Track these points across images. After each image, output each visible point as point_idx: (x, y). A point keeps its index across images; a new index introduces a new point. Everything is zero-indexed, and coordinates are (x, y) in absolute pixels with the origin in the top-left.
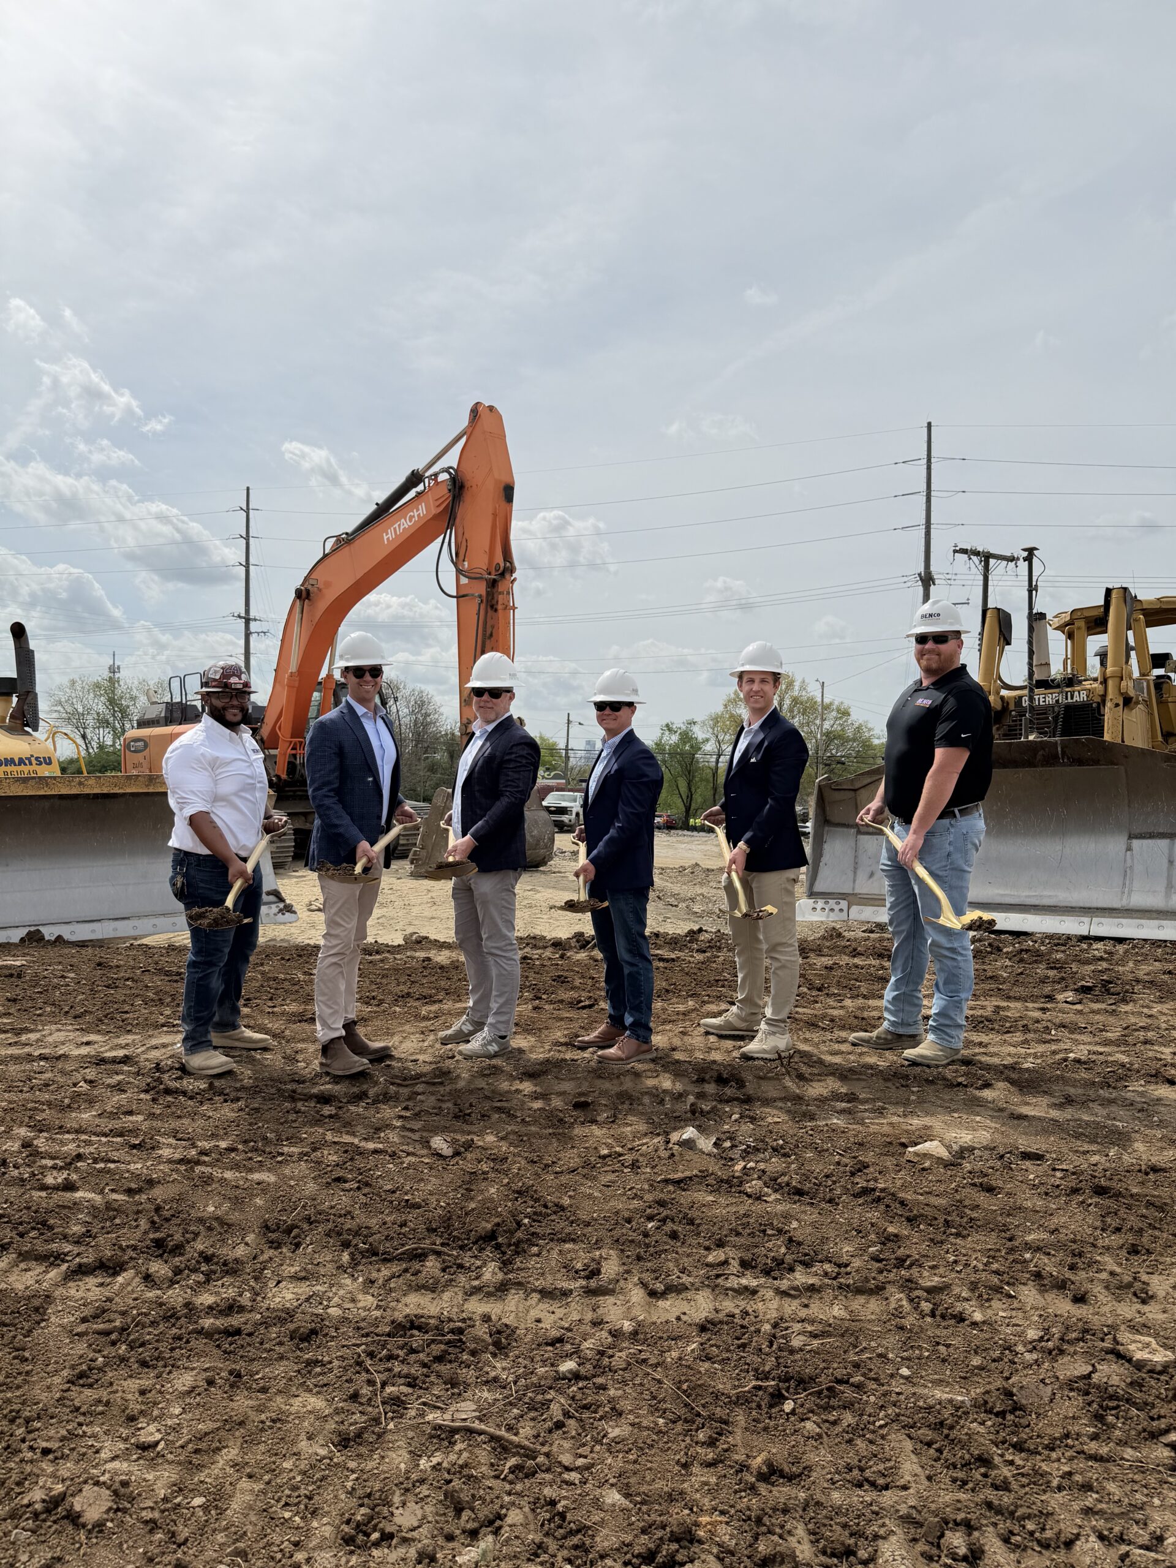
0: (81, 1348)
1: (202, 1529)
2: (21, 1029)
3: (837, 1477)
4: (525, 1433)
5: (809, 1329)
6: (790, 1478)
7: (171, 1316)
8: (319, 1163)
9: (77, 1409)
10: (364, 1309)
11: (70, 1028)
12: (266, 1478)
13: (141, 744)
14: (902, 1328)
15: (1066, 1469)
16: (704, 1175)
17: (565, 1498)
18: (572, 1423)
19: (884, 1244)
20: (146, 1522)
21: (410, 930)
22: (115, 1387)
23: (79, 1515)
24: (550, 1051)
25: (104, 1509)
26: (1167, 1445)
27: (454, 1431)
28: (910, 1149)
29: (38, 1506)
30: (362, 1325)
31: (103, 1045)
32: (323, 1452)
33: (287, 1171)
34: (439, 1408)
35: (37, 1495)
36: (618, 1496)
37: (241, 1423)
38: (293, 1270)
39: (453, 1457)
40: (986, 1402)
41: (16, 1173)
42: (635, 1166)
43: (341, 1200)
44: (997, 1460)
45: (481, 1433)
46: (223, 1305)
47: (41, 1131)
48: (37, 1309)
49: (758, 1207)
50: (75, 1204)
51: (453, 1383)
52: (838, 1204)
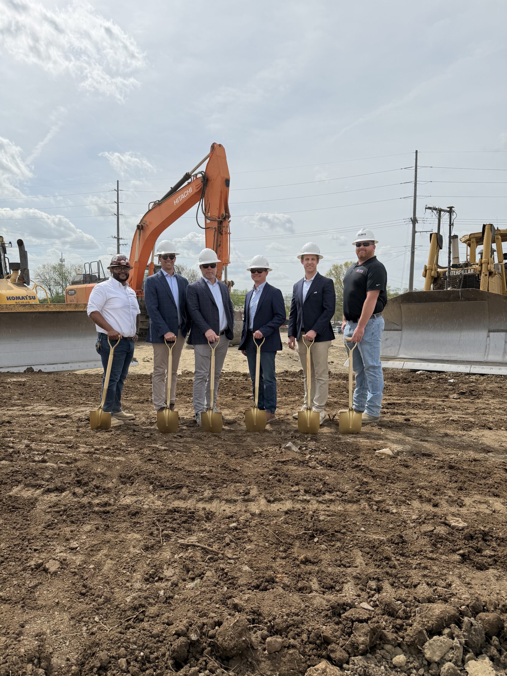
0: (49, 517)
1: (93, 576)
2: (25, 405)
3: (331, 563)
4: (215, 547)
5: (327, 513)
6: (313, 563)
7: (83, 507)
8: (142, 454)
9: (47, 536)
10: (157, 506)
11: (44, 404)
12: (117, 559)
13: (73, 292)
14: (363, 514)
15: (419, 562)
16: (293, 460)
17: (228, 568)
18: (233, 544)
19: (361, 485)
20: (73, 573)
21: (185, 369)
22: (61, 530)
23: (48, 569)
24: (237, 415)
25: (57, 567)
26: (458, 554)
27: (188, 546)
28: (377, 451)
29: (33, 567)
30: (156, 511)
31: (57, 411)
32: (138, 552)
33: (130, 457)
34: (183, 538)
35: (32, 563)
36: (248, 568)
37: (108, 542)
38: (130, 492)
39: (187, 554)
40: (392, 539)
41: (23, 456)
42: (267, 456)
43: (150, 467)
44: (393, 559)
45: (198, 547)
46: (103, 503)
47: (33, 441)
48: (32, 503)
49: (314, 471)
50: (46, 467)
51: (189, 530)
52: (345, 471)
